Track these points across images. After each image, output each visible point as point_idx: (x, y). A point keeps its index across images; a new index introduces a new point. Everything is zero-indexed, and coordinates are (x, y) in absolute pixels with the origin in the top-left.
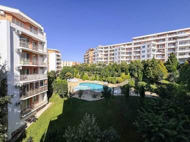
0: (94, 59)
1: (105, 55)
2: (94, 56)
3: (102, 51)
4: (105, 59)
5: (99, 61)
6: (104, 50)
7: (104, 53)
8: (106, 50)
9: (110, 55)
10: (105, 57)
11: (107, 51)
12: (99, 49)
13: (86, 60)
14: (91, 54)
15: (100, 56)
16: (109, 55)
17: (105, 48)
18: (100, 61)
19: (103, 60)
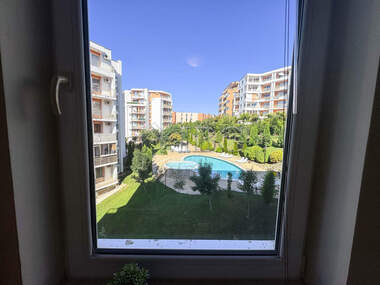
0: (237, 107)
1: (264, 95)
2: (238, 99)
3: (255, 87)
4: (262, 104)
5: (247, 109)
6: (261, 82)
7: (260, 91)
8: (267, 82)
9: (276, 93)
10: (263, 100)
11: (269, 86)
12: (248, 83)
13: (223, 108)
14: (231, 95)
15: (249, 98)
16: (272, 94)
17: (264, 78)
18: (250, 109)
19: (258, 108)
